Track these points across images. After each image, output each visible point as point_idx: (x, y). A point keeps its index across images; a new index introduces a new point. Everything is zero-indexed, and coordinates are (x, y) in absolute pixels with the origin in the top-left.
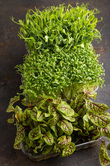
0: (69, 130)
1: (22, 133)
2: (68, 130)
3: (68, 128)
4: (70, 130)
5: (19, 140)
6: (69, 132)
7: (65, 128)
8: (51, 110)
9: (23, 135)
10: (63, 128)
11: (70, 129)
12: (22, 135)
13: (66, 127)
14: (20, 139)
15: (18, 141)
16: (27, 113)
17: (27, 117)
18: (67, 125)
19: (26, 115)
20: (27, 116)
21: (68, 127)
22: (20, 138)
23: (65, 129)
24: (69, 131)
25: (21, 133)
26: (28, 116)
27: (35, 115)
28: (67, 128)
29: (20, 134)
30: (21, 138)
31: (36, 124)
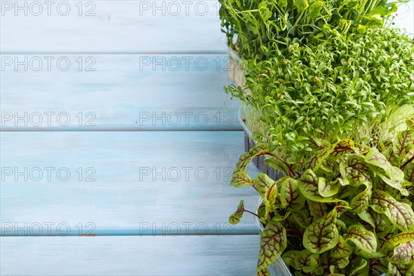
0: (406, 219)
1: (278, 238)
2: (404, 221)
3: (404, 217)
4: (408, 221)
5: (270, 258)
6: (406, 226)
7: (396, 215)
8: (349, 174)
9: (281, 245)
10: (392, 215)
11: (409, 219)
12: (277, 246)
13: (399, 213)
14: (273, 255)
15: (267, 260)
16: (290, 188)
17: (292, 196)
18: (399, 210)
19: (289, 190)
20: (291, 193)
21: (403, 214)
22: (272, 252)
23: (396, 219)
24: (407, 223)
25: (275, 240)
26: (295, 195)
27: (314, 189)
28: (400, 216)
29: (273, 241)
30: (275, 252)
31: (317, 212)
